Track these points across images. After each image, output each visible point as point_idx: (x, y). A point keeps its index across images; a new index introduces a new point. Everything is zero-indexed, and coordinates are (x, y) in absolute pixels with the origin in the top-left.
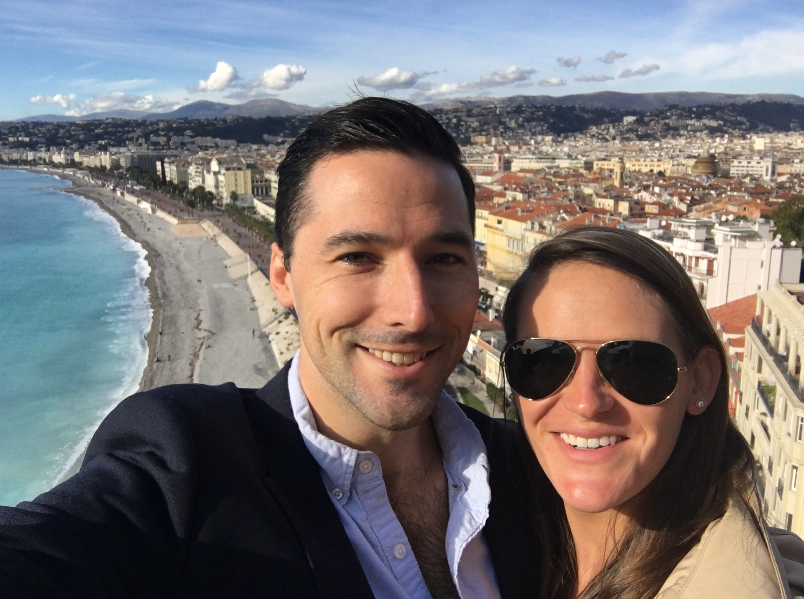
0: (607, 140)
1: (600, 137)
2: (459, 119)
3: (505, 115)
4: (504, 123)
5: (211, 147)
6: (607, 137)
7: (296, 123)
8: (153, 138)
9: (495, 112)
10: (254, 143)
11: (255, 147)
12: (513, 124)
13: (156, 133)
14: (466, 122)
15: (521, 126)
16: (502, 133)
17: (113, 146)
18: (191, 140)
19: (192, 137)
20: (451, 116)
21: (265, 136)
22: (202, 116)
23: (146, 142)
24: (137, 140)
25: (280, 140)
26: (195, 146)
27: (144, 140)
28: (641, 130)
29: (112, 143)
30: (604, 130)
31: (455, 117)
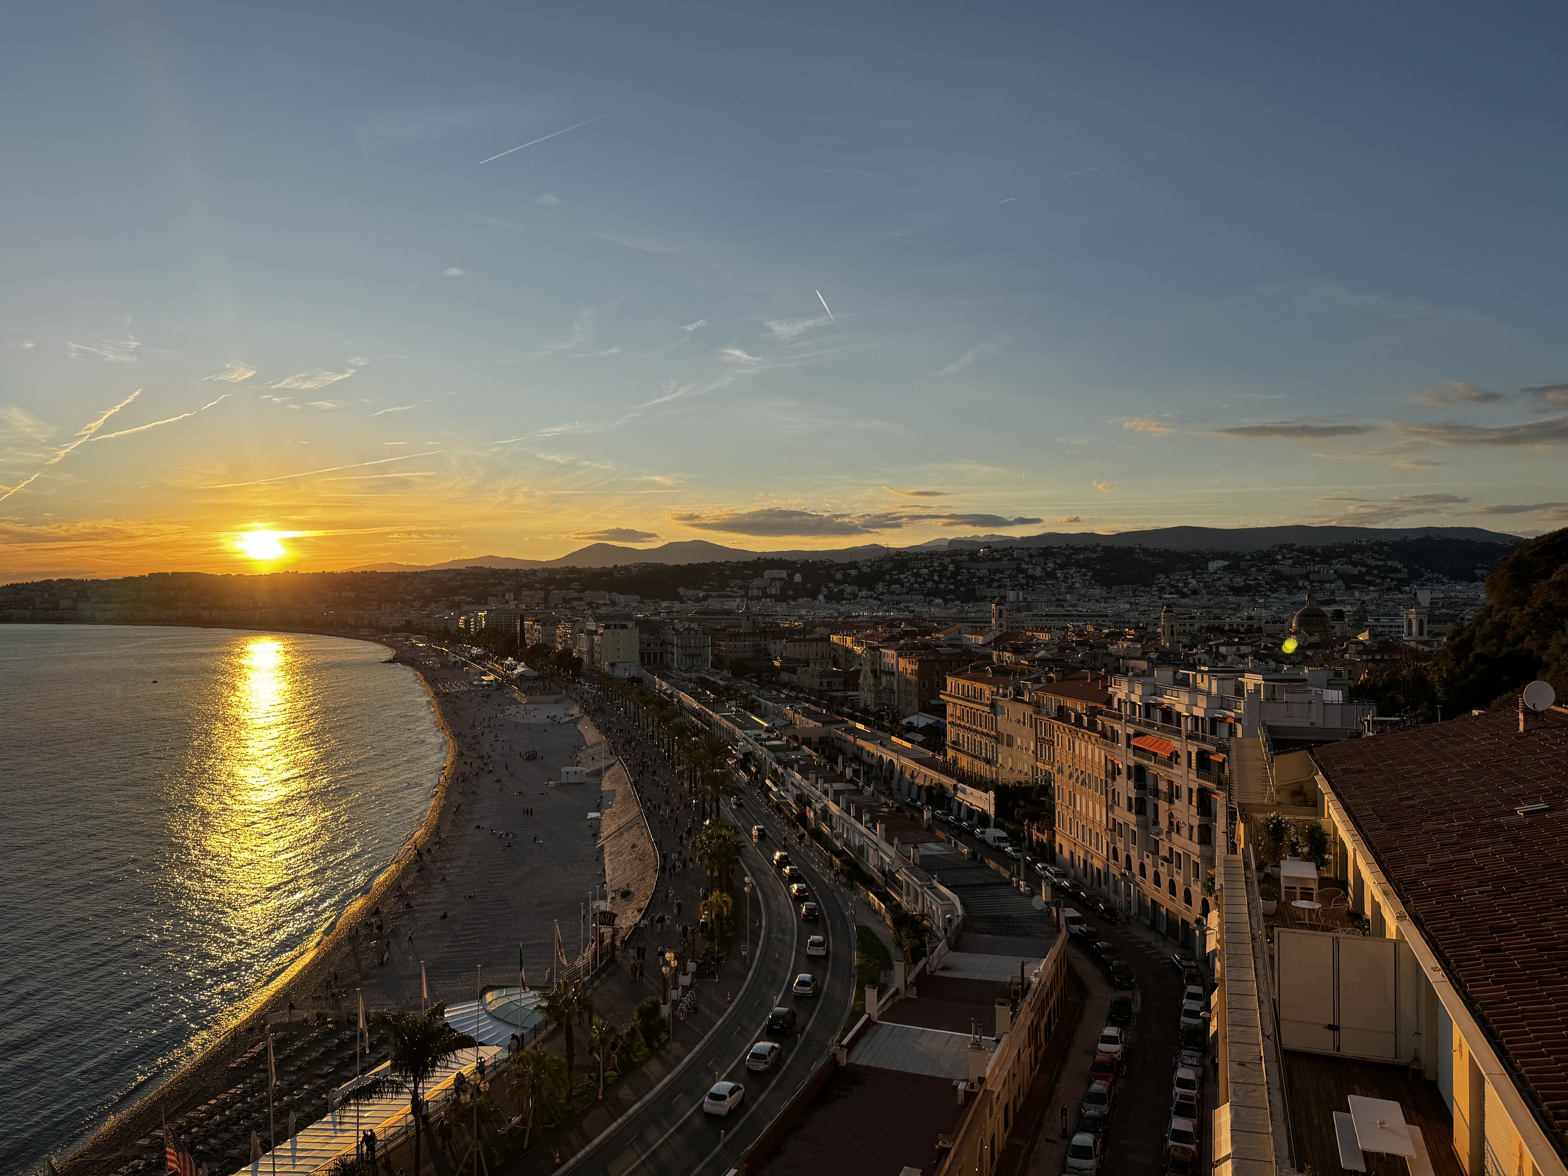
0: (1184, 595)
1: (1173, 590)
2: (958, 568)
3: (1027, 559)
4: (1024, 571)
5: (605, 605)
6: (1185, 590)
7: (727, 572)
8: (525, 592)
9: (1012, 555)
10: (664, 599)
11: (665, 604)
12: (1038, 572)
13: (530, 586)
14: (969, 572)
15: (1051, 575)
16: (1022, 585)
17: (470, 603)
18: (575, 594)
19: (578, 591)
20: (947, 560)
21: (681, 590)
22: (596, 564)
23: (515, 599)
24: (503, 596)
25: (701, 595)
26: (583, 603)
27: (512, 596)
28: (1239, 581)
29: (470, 599)
30: (1178, 581)
31: (953, 562)
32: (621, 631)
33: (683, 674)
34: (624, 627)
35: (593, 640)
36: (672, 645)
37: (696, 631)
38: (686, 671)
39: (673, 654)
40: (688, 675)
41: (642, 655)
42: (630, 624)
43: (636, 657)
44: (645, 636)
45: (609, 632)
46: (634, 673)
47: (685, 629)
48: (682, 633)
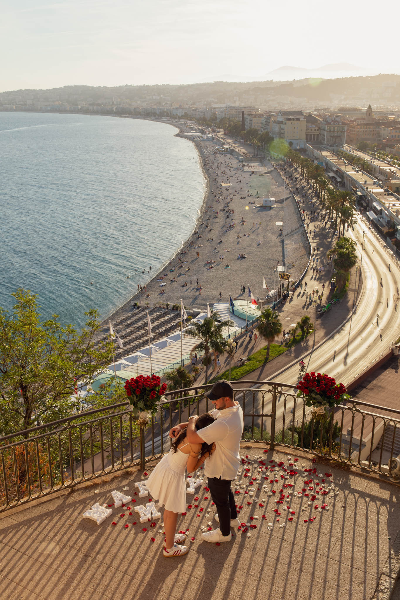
10: (321, 100)
11: (321, 103)
18: (272, 98)
19: (273, 96)
21: (331, 95)
25: (343, 97)
26: (275, 103)
32: (295, 122)
33: (330, 148)
34: (298, 119)
35: (280, 127)
36: (324, 130)
37: (339, 122)
38: (331, 146)
39: (324, 135)
40: (332, 148)
41: (307, 135)
42: (302, 118)
43: (304, 137)
44: (310, 125)
45: (290, 122)
46: (302, 146)
47: (332, 121)
48: (330, 123)
